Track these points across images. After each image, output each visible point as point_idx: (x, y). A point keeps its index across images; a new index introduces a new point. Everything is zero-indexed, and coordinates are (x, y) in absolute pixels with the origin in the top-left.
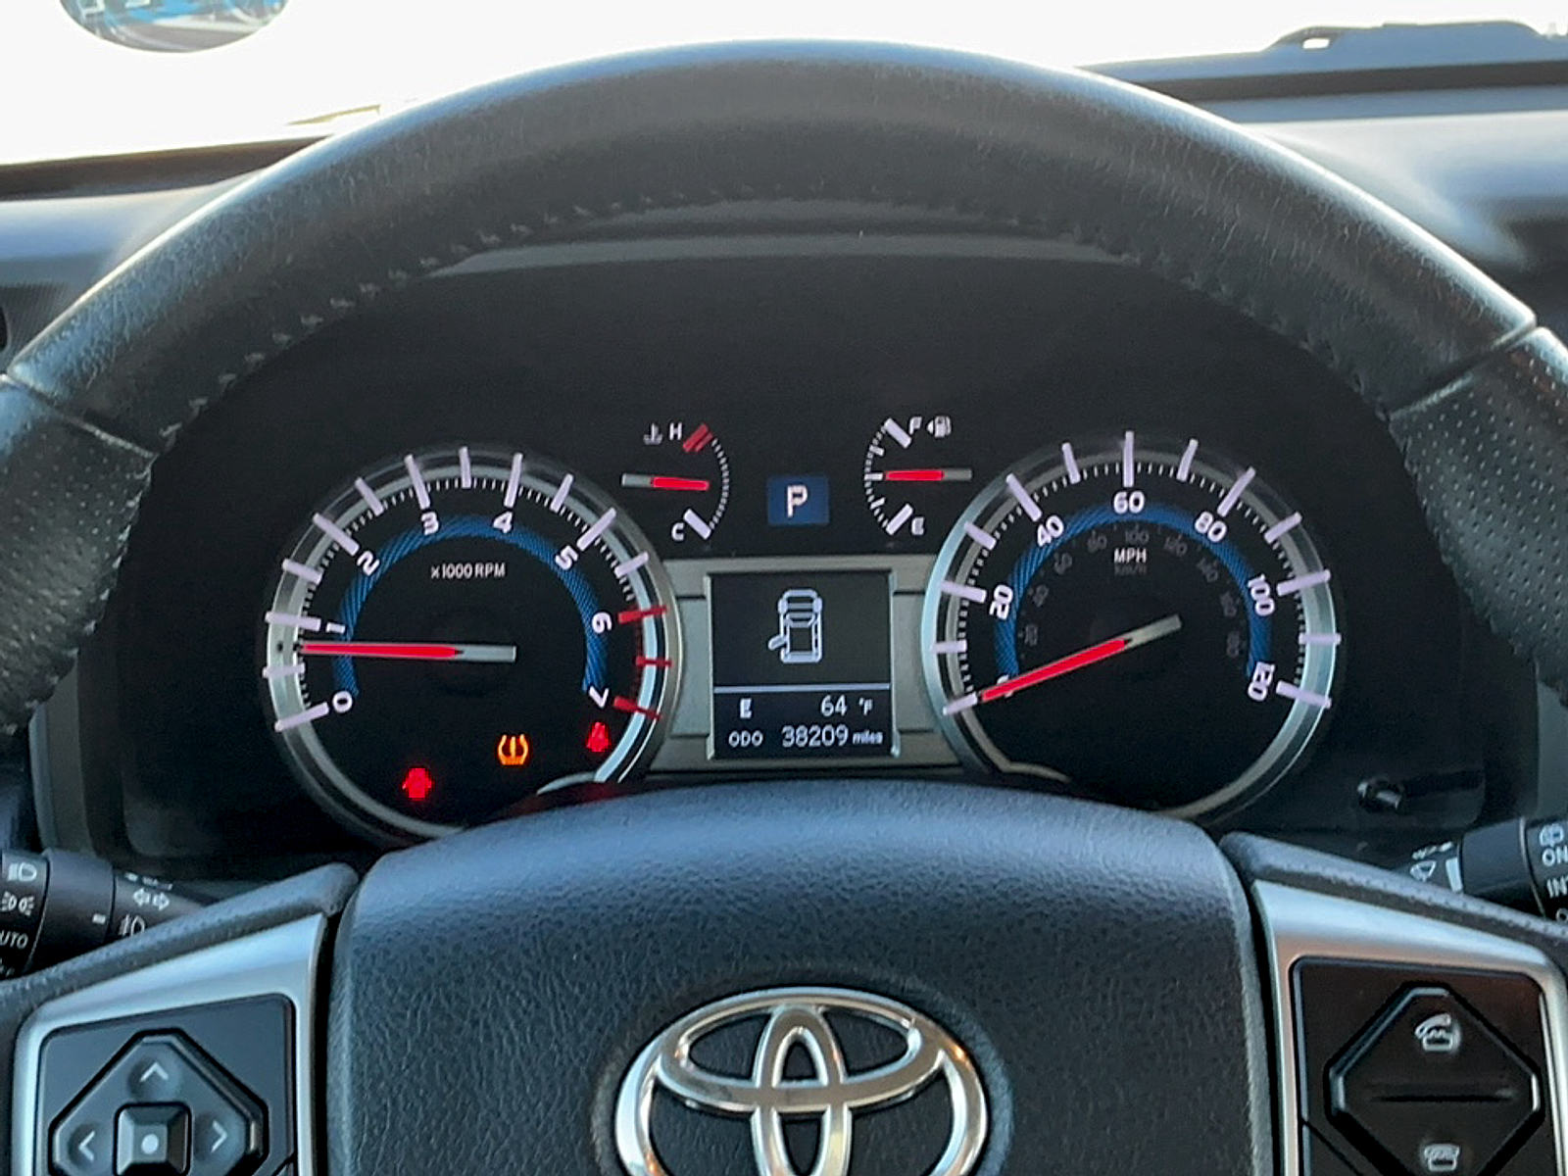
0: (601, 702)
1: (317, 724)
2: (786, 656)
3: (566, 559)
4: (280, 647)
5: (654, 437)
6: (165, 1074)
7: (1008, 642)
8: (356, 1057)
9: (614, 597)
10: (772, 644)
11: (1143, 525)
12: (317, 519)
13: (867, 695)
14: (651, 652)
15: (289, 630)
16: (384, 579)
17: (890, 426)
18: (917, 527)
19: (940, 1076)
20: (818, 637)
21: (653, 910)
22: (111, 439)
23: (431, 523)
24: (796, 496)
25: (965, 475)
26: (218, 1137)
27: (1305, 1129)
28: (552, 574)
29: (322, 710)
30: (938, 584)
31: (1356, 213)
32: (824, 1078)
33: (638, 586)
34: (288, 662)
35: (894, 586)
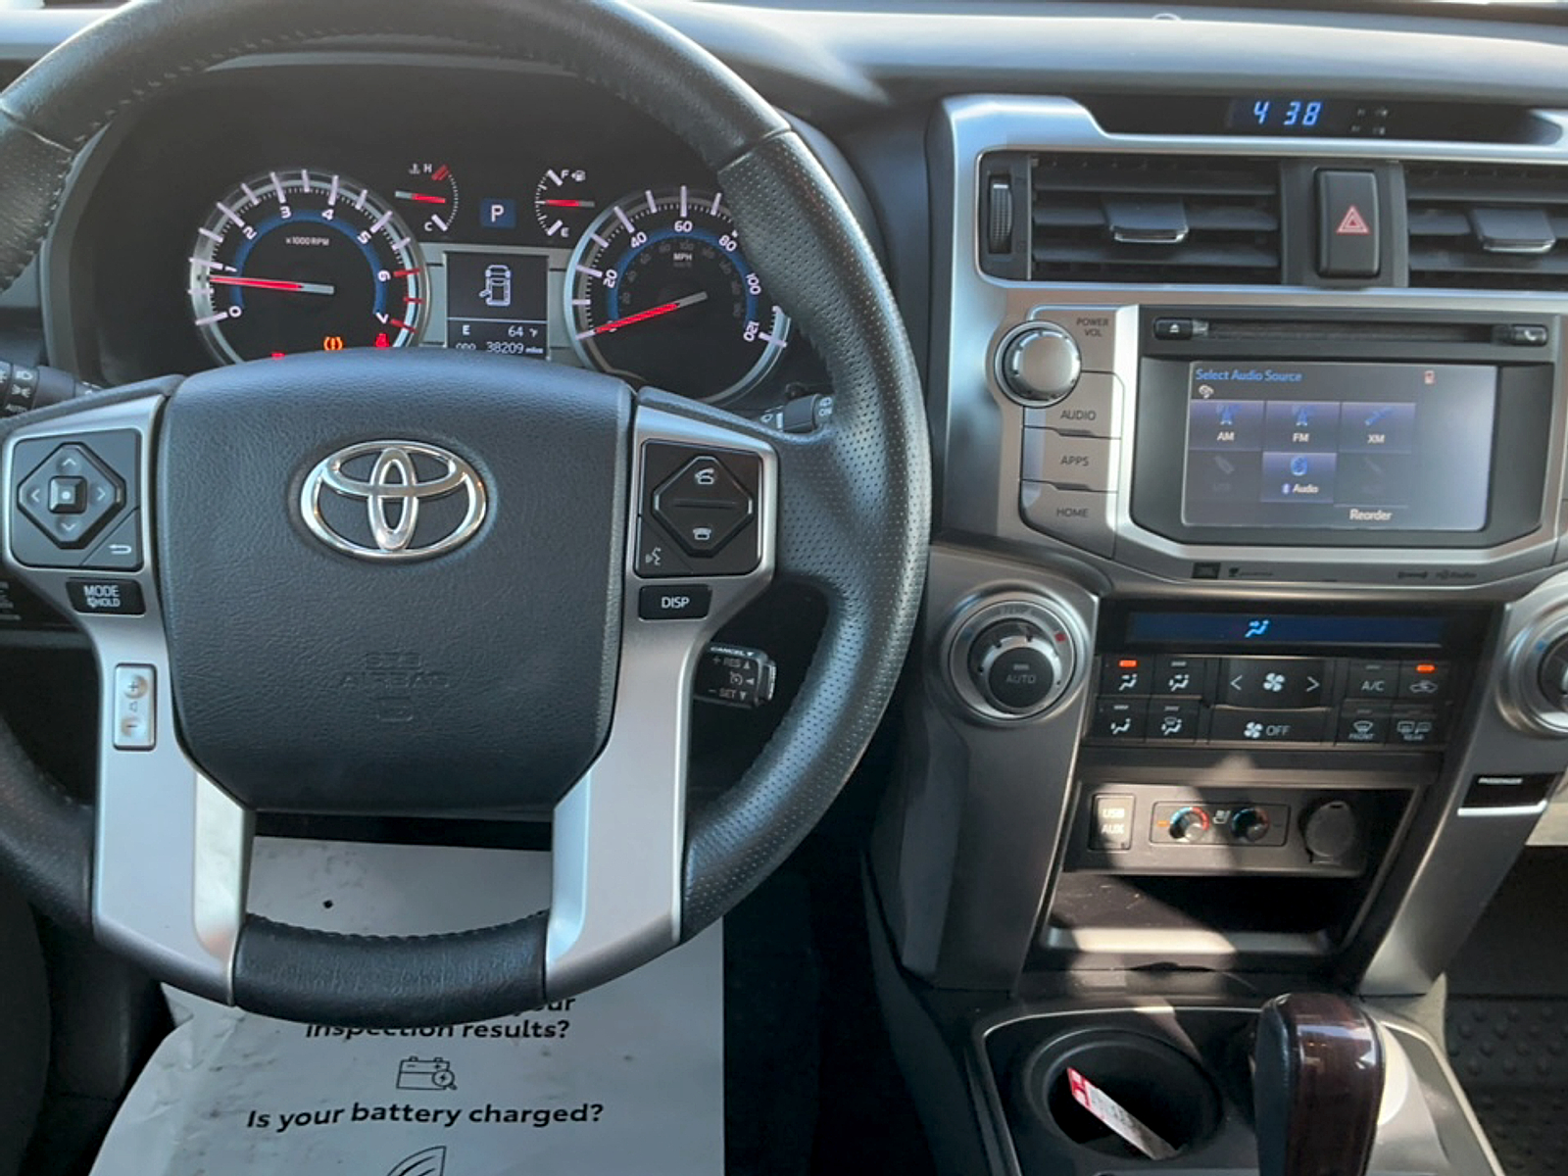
0: (384, 320)
1: (220, 322)
2: (489, 302)
3: (364, 238)
4: (199, 278)
5: (415, 170)
6: (74, 462)
7: (613, 300)
8: (170, 460)
9: (391, 262)
10: (482, 294)
11: (692, 240)
12: (220, 205)
13: (535, 326)
14: (412, 294)
15: (204, 268)
16: (259, 242)
17: (550, 173)
18: (564, 233)
19: (464, 486)
20: (508, 292)
21: (326, 399)
22: (47, 141)
23: (286, 212)
24: (497, 211)
25: (591, 204)
26: (100, 494)
27: (640, 519)
28: (356, 245)
29: (224, 315)
30: (574, 265)
31: (696, 65)
32: (405, 483)
33: (405, 255)
34: (203, 287)
35: (551, 265)
